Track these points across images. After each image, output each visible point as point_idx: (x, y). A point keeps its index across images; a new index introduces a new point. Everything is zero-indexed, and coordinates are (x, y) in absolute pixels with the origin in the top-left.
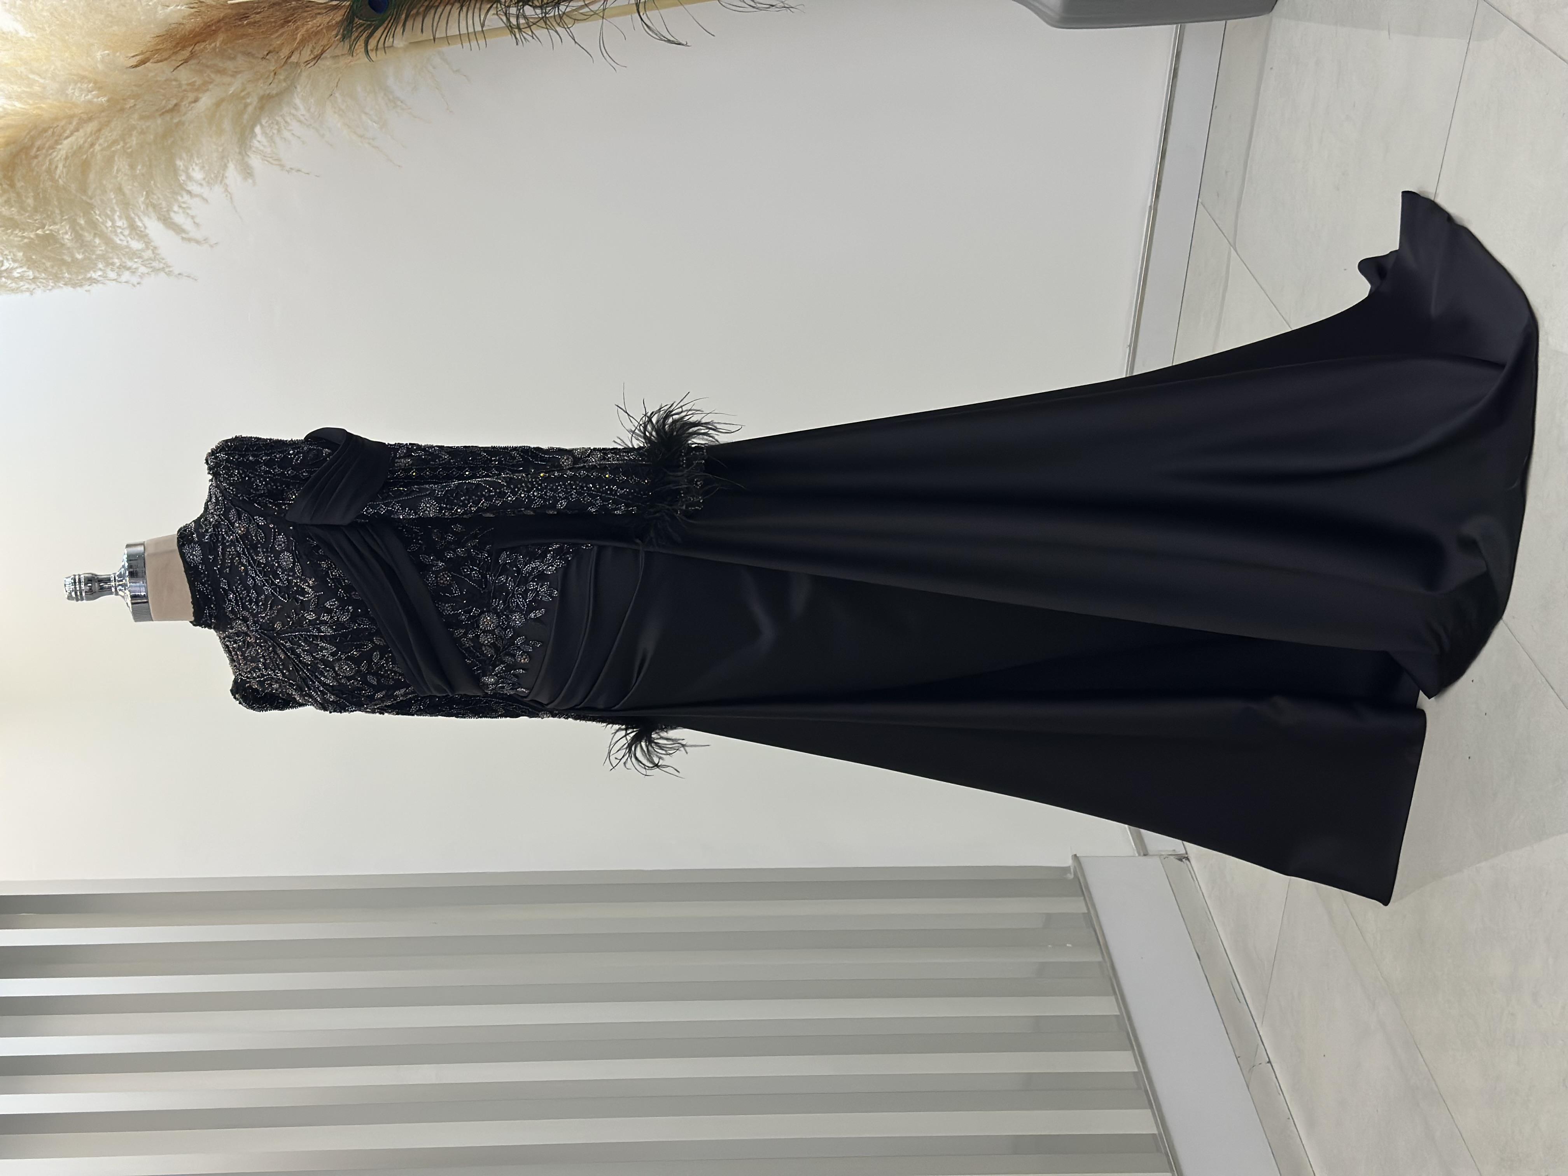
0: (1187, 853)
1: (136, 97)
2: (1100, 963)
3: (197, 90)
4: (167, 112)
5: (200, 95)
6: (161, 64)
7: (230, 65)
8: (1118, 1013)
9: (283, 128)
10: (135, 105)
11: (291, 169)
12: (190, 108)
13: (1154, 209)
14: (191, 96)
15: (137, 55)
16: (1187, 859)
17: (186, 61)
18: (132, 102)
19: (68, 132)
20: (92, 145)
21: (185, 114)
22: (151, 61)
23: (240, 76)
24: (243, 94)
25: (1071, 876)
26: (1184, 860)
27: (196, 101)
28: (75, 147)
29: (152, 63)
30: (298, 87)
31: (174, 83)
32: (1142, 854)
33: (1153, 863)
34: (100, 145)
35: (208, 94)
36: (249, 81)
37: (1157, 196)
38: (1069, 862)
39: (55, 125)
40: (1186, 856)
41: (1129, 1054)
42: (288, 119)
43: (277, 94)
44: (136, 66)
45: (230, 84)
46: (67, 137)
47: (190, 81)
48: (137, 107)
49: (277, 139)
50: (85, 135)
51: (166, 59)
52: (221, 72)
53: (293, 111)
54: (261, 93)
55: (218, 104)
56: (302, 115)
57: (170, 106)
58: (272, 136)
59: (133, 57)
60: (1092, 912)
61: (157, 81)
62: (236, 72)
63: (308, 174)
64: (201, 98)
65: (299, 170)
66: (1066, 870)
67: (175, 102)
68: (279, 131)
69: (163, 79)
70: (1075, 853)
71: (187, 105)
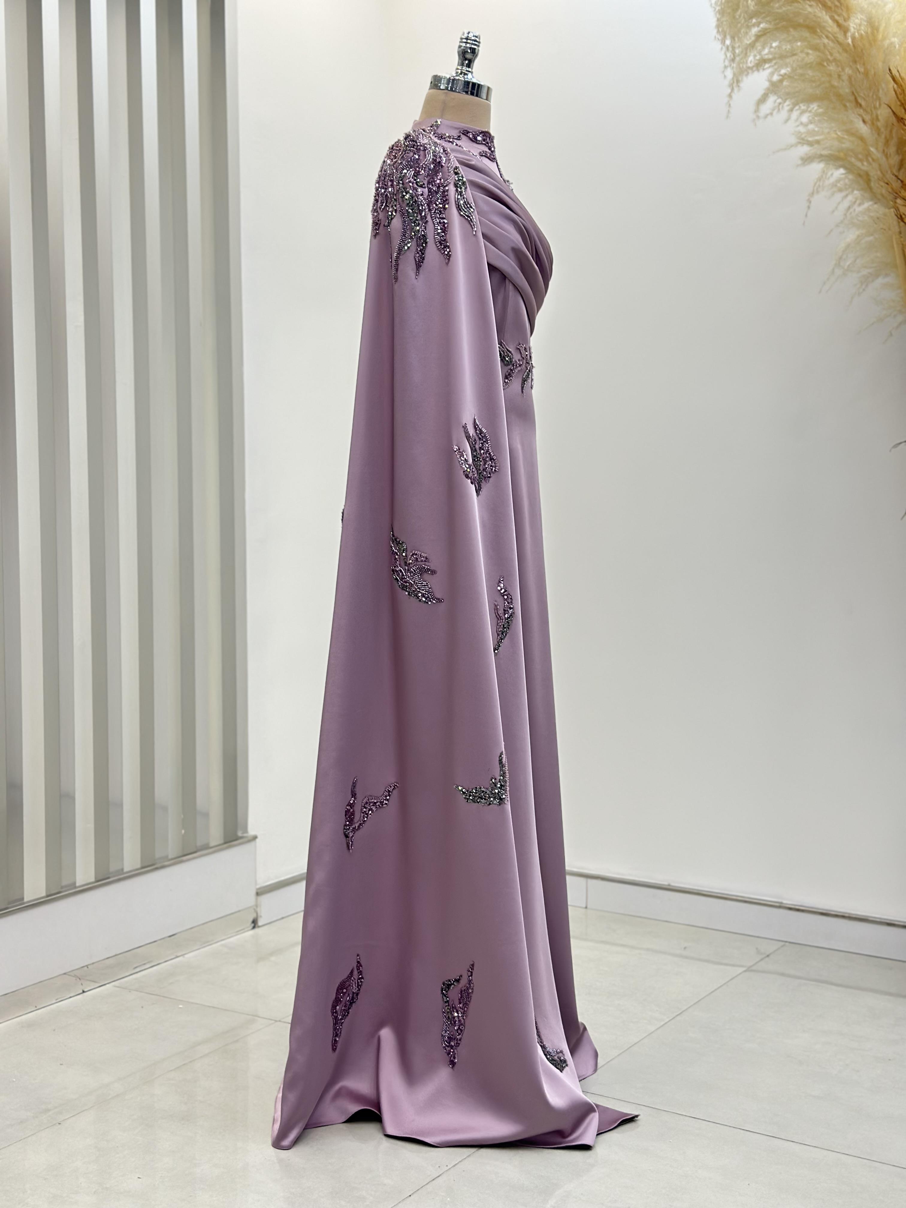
0: (259, 927)
1: (866, 74)
2: (167, 857)
3: (873, 124)
4: (856, 99)
5: (868, 125)
6: (894, 93)
7: (892, 150)
8: (126, 870)
9: (844, 194)
10: (859, 72)
11: (810, 202)
12: (858, 117)
13: (780, 906)
14: (867, 118)
15: (900, 74)
16: (254, 927)
17: (894, 113)
18: (862, 70)
19: (837, 17)
20: (827, 37)
21: (854, 113)
22: (895, 86)
23: (884, 159)
24: (870, 159)
25: (240, 834)
26: (253, 925)
27: (864, 121)
28: (824, 24)
29: (893, 86)
30: (876, 206)
31: (878, 104)
32: (259, 891)
33: (251, 899)
34: (828, 43)
35: (869, 131)
36: (880, 165)
37: (790, 909)
38: (251, 832)
39: (843, 8)
40: (256, 926)
41: (93, 880)
42: (850, 198)
43: (871, 188)
44: (891, 73)
45: (877, 149)
46: (832, 18)
47: (880, 117)
48: (858, 74)
49: (835, 189)
50: (835, 33)
51: (898, 98)
52: (887, 142)
53: (858, 202)
54: (871, 174)
55: (862, 139)
56: (855, 210)
57: (860, 100)
58: (836, 186)
59: (898, 71)
60: (210, 850)
61: (878, 90)
62: (887, 154)
63: (806, 215)
64: (867, 126)
65: (809, 207)
66: (245, 830)
67: (863, 103)
68: (840, 190)
69: (880, 96)
70: (259, 836)
71: (859, 113)
